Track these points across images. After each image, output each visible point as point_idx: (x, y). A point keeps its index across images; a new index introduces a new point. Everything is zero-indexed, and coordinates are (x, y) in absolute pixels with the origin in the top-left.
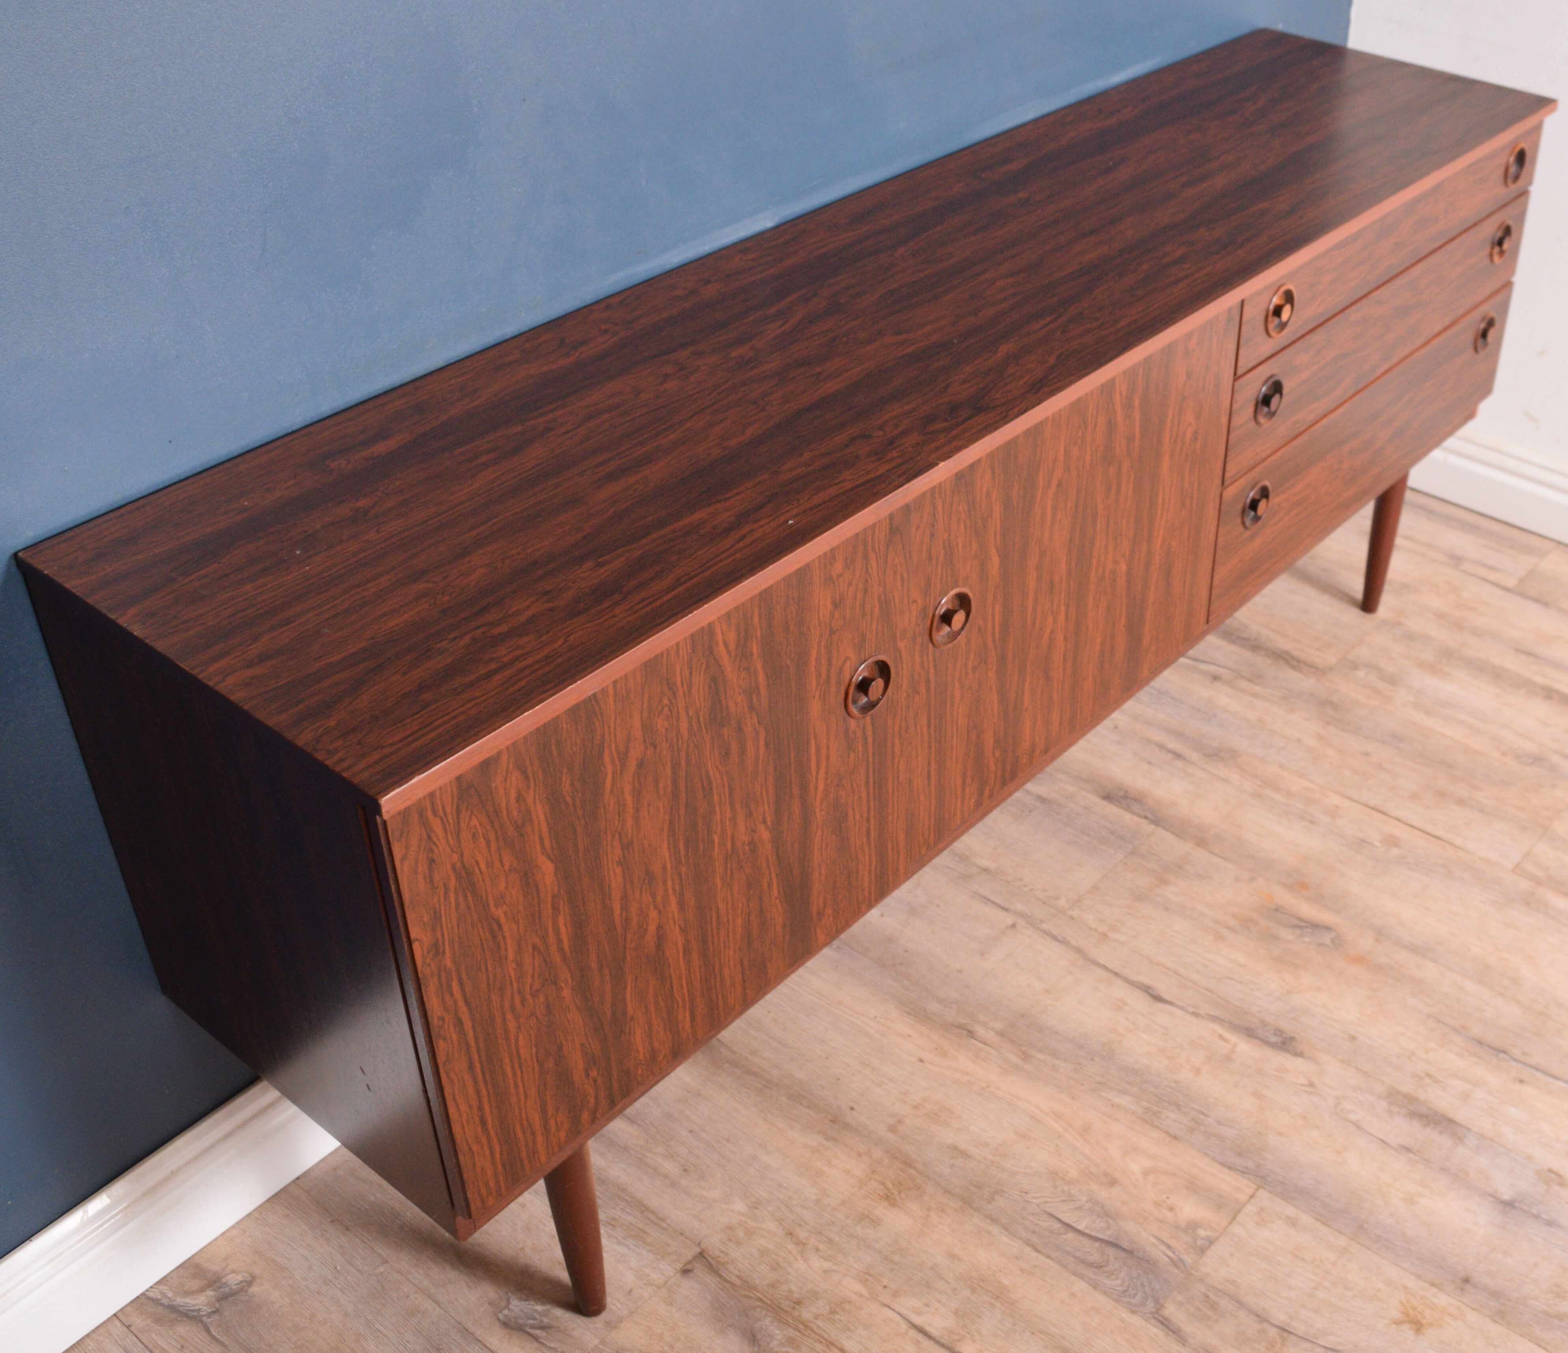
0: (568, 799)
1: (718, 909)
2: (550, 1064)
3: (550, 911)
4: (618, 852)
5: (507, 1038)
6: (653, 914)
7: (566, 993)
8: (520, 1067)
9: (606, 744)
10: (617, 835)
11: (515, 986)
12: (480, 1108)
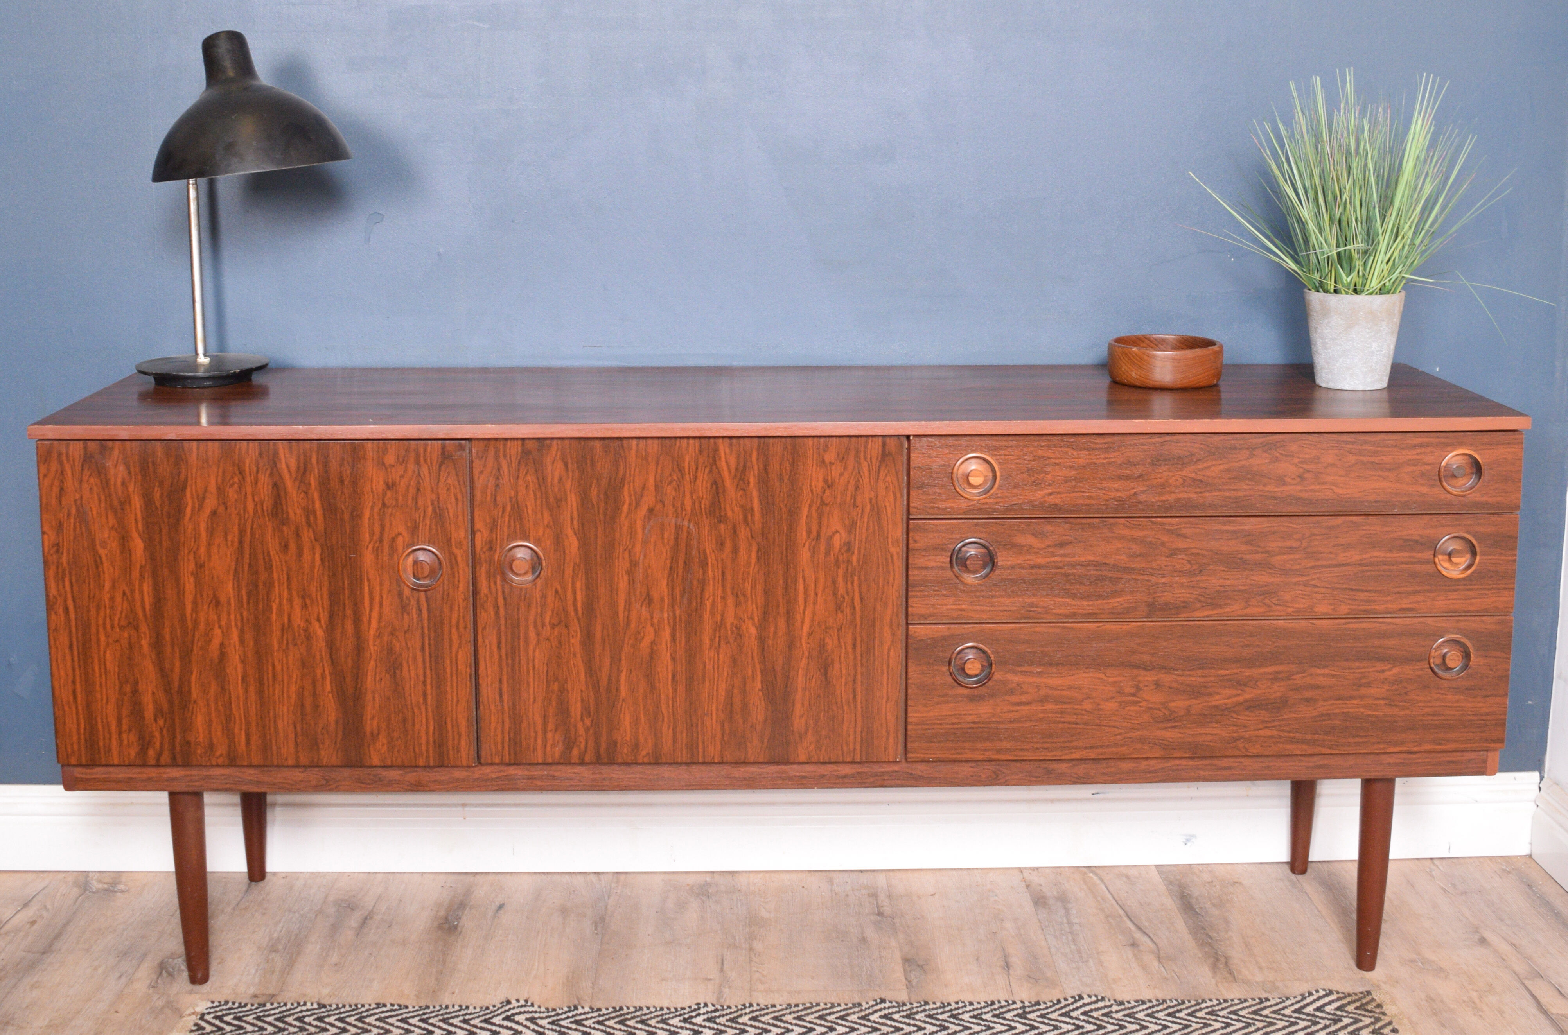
0: (158, 505)
1: (274, 666)
2: (128, 688)
3: (138, 575)
4: (192, 566)
5: (99, 645)
6: (217, 631)
7: (145, 643)
8: (106, 673)
9: (189, 483)
10: (192, 554)
11: (108, 611)
12: (74, 682)
